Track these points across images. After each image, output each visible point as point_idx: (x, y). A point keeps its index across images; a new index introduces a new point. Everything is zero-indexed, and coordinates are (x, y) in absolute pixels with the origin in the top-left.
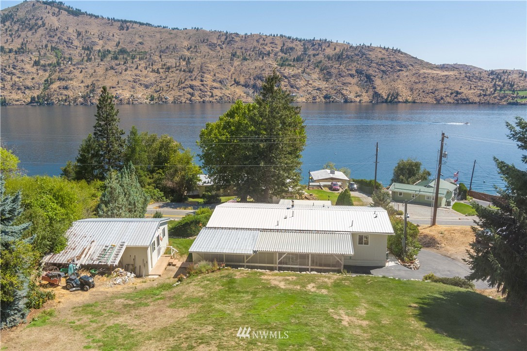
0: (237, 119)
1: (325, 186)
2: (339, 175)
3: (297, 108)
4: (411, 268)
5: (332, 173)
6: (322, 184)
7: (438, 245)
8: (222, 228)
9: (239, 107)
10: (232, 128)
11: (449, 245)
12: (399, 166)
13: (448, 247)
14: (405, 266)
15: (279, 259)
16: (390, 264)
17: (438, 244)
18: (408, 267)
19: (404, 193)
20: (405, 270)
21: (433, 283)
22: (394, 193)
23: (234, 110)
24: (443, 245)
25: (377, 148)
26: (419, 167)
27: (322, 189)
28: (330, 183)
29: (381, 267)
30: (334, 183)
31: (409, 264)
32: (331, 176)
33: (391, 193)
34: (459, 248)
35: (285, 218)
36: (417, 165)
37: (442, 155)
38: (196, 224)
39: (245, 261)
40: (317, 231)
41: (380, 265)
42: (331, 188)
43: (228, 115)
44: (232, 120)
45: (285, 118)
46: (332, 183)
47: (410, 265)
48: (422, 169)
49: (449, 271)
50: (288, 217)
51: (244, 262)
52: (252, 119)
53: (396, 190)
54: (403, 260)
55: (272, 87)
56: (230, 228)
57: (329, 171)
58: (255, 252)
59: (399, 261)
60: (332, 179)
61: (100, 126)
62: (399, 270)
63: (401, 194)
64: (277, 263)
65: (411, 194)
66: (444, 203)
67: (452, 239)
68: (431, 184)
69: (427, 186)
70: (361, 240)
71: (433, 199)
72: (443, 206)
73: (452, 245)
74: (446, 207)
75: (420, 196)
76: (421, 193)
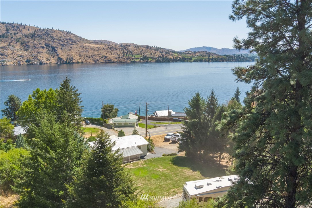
4: (154, 154)
12: (104, 108)
13: (157, 144)
16: (148, 154)
17: (153, 143)
19: (119, 123)
21: (168, 156)
22: (114, 124)
24: (155, 143)
29: (146, 156)
33: (112, 123)
34: (161, 144)
36: (112, 106)
41: (145, 155)
48: (114, 108)
53: (115, 122)
54: (151, 152)
62: (152, 155)
63: (117, 124)
65: (122, 123)
66: (136, 125)
67: (157, 141)
68: (129, 117)
69: (128, 119)
70: (140, 147)
71: (132, 124)
72: (136, 126)
73: (158, 143)
74: (137, 126)
75: (126, 123)
76: (126, 122)
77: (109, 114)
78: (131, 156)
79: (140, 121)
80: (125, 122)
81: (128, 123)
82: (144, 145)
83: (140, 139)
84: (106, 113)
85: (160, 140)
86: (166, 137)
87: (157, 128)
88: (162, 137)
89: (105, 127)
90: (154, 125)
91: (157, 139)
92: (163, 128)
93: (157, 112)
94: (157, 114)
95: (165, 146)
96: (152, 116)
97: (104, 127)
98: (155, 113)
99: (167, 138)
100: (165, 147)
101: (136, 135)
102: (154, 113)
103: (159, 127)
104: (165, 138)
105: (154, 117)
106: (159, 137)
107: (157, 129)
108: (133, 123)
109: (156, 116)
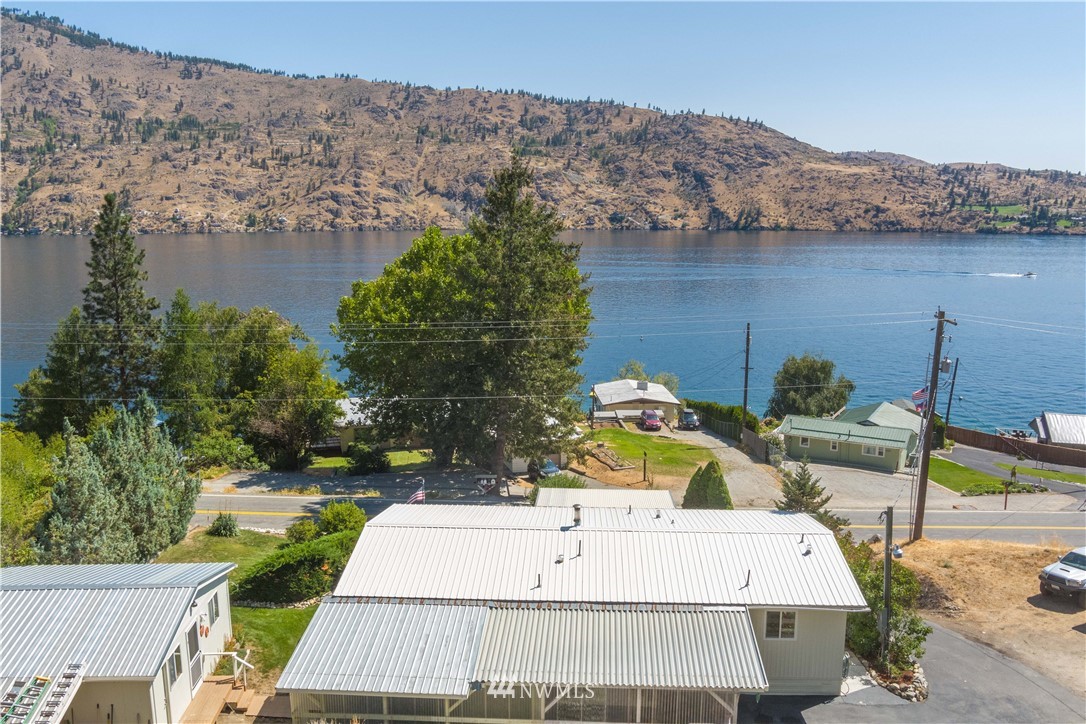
0: (426, 272)
1: (628, 419)
2: (657, 392)
3: (571, 247)
4: (909, 698)
5: (642, 387)
6: (621, 414)
7: (948, 604)
8: (380, 600)
9: (431, 243)
10: (416, 293)
11: (976, 603)
12: (786, 371)
13: (974, 610)
14: (893, 690)
15: (546, 705)
16: (852, 685)
17: (947, 598)
18: (900, 695)
19: (815, 441)
20: (895, 706)
22: (789, 438)
23: (418, 251)
24: (959, 602)
25: (748, 335)
26: (830, 373)
27: (621, 426)
28: (638, 413)
29: (829, 698)
30: (649, 412)
31: (903, 685)
32: (641, 394)
33: (782, 437)
34: (1004, 612)
35: (559, 562)
36: (826, 369)
37: (938, 366)
38: (312, 567)
39: (448, 710)
40: (653, 604)
41: (825, 691)
42: (641, 423)
43: (404, 263)
44: (414, 275)
45: (543, 272)
46: (643, 413)
47: (905, 689)
48: (836, 374)
49: (1009, 700)
50: (566, 561)
51: (442, 714)
52: (463, 274)
53: (794, 433)
54: (883, 672)
55: (511, 196)
56: (401, 600)
57: (634, 383)
58: (475, 685)
59: (874, 673)
60: (643, 401)
61: (100, 289)
62: (879, 706)
63: (805, 440)
64: (543, 716)
65: (828, 442)
66: (903, 461)
67: (978, 584)
68: (873, 418)
69: (865, 423)
70: (774, 623)
71: (881, 453)
72: (902, 468)
73: (984, 603)
74: (908, 470)
75: (849, 445)
76: (851, 439)
77: (805, 399)
78: (646, 691)
79: (942, 448)
80: (843, 438)
81: (859, 446)
83: (808, 553)
84: (792, 393)
85: (1001, 584)
86: (1056, 568)
87: (1025, 497)
88: (1026, 563)
89: (742, 450)
90: (1008, 479)
91: (985, 571)
92: (1064, 501)
93: (1051, 418)
94: (1051, 430)
95: (1030, 637)
96: (1024, 436)
97: (738, 448)
98: (1038, 420)
99: (1061, 581)
100: (1028, 654)
102: (1033, 424)
103: (1038, 496)
104: (1048, 580)
105: (1033, 440)
106: (1008, 561)
107: (1021, 504)
108: (888, 450)
109: (1043, 435)
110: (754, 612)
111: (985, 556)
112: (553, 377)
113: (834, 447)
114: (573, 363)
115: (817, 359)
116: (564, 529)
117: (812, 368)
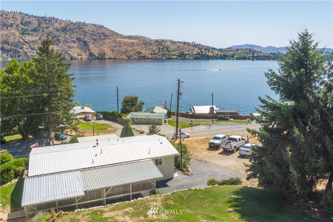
0: (16, 74)
1: (80, 118)
2: (87, 109)
3: (69, 64)
4: (189, 175)
5: (83, 108)
6: (78, 117)
7: (189, 153)
8: (45, 175)
9: (16, 65)
10: (12, 82)
11: (195, 152)
12: (125, 100)
13: (196, 154)
14: (185, 174)
15: (106, 193)
16: (176, 175)
17: (188, 152)
18: (187, 175)
19: (139, 118)
20: (187, 178)
21: (221, 187)
22: (132, 119)
23: (11, 67)
24: (191, 152)
25: (117, 90)
26: (137, 100)
27: (79, 121)
29: (171, 179)
30: (87, 115)
31: (188, 172)
32: (83, 111)
33: (130, 118)
34: (202, 153)
35: (96, 155)
37: (179, 94)
39: (77, 201)
41: (170, 177)
42: (85, 119)
43: (6, 71)
44: (10, 75)
45: (61, 72)
46: (85, 116)
47: (188, 174)
49: (210, 172)
50: (98, 155)
51: (75, 203)
52: (32, 74)
53: (133, 117)
54: (182, 171)
55: (47, 48)
56: (52, 174)
57: (80, 108)
58: (85, 192)
59: (180, 171)
60: (84, 113)
62: (184, 178)
63: (137, 119)
64: (105, 197)
65: (143, 119)
66: (163, 122)
67: (195, 148)
68: (154, 111)
69: (153, 112)
70: (158, 162)
71: (157, 120)
72: (163, 124)
73: (197, 152)
74: (165, 124)
75: (149, 119)
76: (149, 117)
77: (131, 108)
78: (133, 184)
79: (171, 118)
80: (147, 117)
81: (152, 119)
82: (167, 158)
83: (161, 143)
85: (200, 147)
86: (212, 141)
87: (195, 127)
88: (204, 141)
89: (119, 124)
90: (191, 124)
91: (195, 144)
92: (204, 127)
93: (194, 107)
94: (195, 110)
95: (210, 158)
96: (188, 113)
97: (117, 123)
98: (192, 108)
99: (214, 143)
100: (210, 161)
101: (155, 136)
102: (191, 109)
103: (198, 126)
104: (211, 144)
105: (191, 113)
106: (199, 141)
107: (195, 128)
108: (159, 119)
109: (193, 112)
110: (153, 159)
111: (194, 141)
112: (66, 105)
113: (145, 120)
114: (71, 101)
115: (133, 96)
116: (94, 147)
117: (132, 99)
